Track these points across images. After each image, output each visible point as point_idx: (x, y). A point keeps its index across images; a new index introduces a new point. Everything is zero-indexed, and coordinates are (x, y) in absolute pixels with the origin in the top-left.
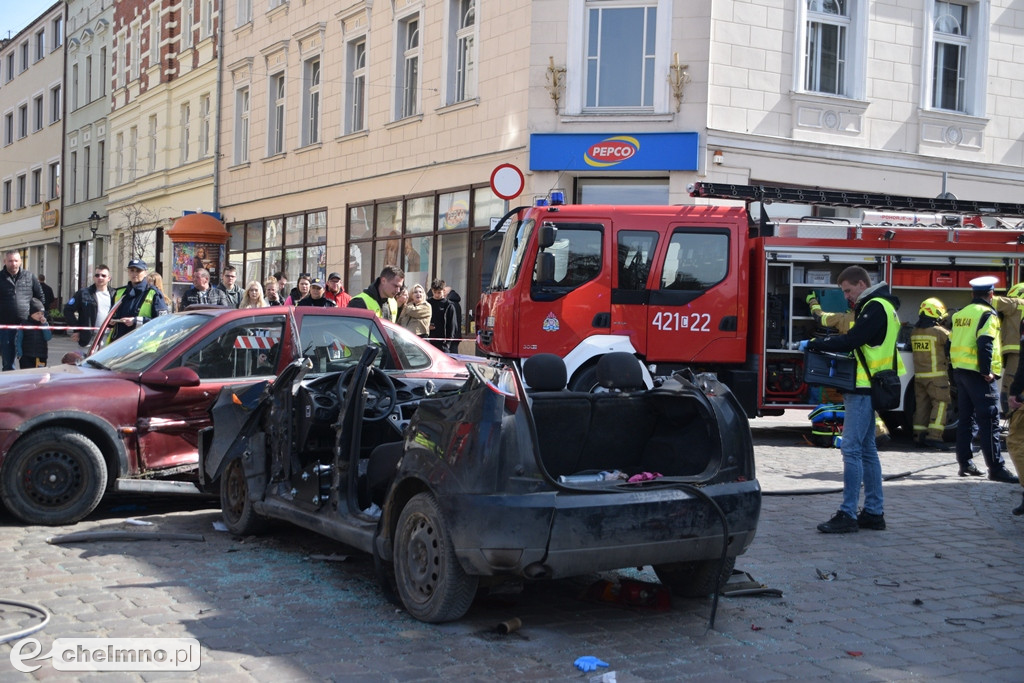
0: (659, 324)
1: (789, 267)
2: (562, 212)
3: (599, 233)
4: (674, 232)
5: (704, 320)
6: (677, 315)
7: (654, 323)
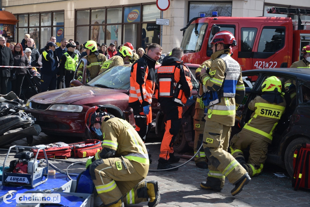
0: (257, 66)
1: (309, 42)
2: (219, 20)
3: (233, 29)
4: (263, 28)
6: (264, 62)
7: (255, 66)
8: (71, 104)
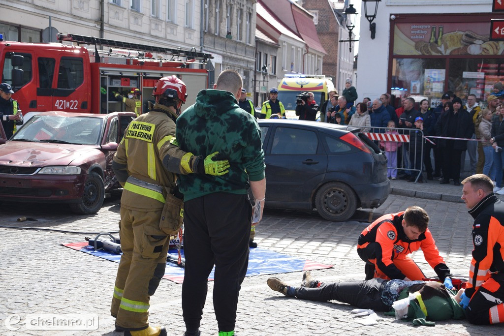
0: (58, 106)
1: (107, 78)
2: (12, 46)
5: (75, 103)
6: (65, 101)
7: (56, 105)
8: (68, 165)
